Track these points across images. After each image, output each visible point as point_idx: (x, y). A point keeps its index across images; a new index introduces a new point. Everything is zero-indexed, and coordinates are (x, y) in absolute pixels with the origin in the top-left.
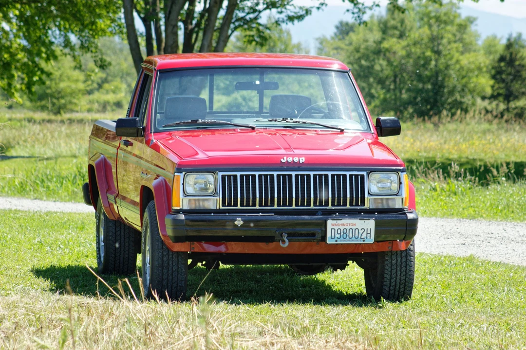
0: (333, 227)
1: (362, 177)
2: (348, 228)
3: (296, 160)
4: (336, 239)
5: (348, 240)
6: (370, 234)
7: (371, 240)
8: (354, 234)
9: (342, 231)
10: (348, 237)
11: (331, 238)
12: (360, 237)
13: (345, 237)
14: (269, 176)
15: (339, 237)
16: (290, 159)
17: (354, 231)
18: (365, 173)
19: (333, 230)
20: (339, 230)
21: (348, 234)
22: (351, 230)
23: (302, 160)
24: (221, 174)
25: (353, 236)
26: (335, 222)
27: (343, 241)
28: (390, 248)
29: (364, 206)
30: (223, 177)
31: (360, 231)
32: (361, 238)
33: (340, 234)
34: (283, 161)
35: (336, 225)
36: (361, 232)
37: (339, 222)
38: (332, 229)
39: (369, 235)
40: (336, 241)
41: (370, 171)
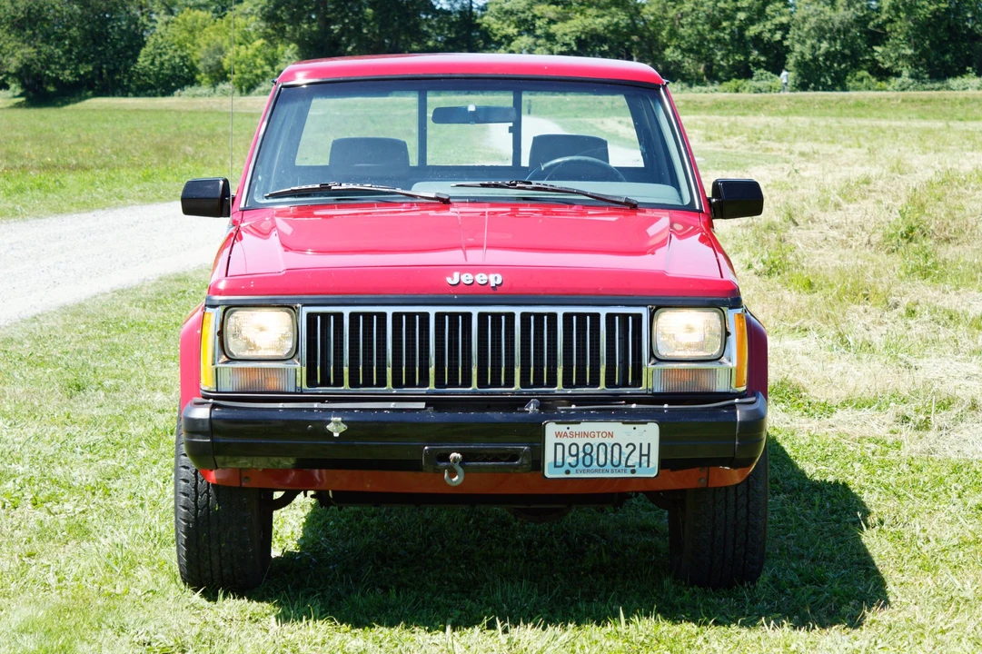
0: (559, 440)
1: (638, 318)
2: (595, 441)
3: (481, 278)
4: (567, 467)
5: (596, 471)
6: (648, 455)
7: (651, 469)
8: (609, 457)
9: (581, 449)
10: (595, 463)
11: (556, 466)
12: (623, 462)
13: (588, 463)
14: (417, 317)
15: (574, 464)
16: (467, 278)
17: (609, 449)
18: (644, 311)
19: (560, 448)
20: (574, 448)
21: (595, 457)
22: (602, 447)
23: (496, 278)
24: (306, 310)
25: (609, 462)
26: (563, 428)
27: (584, 471)
28: (703, 481)
29: (640, 385)
30: (311, 318)
31: (624, 449)
32: (626, 466)
33: (577, 455)
34: (449, 280)
35: (565, 435)
36: (626, 451)
37: (574, 428)
38: (556, 444)
39: (645, 458)
40: (568, 472)
41: (658, 306)
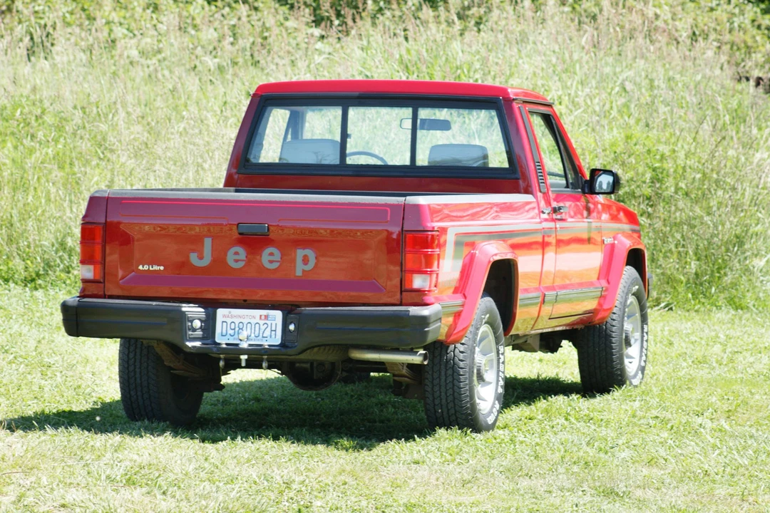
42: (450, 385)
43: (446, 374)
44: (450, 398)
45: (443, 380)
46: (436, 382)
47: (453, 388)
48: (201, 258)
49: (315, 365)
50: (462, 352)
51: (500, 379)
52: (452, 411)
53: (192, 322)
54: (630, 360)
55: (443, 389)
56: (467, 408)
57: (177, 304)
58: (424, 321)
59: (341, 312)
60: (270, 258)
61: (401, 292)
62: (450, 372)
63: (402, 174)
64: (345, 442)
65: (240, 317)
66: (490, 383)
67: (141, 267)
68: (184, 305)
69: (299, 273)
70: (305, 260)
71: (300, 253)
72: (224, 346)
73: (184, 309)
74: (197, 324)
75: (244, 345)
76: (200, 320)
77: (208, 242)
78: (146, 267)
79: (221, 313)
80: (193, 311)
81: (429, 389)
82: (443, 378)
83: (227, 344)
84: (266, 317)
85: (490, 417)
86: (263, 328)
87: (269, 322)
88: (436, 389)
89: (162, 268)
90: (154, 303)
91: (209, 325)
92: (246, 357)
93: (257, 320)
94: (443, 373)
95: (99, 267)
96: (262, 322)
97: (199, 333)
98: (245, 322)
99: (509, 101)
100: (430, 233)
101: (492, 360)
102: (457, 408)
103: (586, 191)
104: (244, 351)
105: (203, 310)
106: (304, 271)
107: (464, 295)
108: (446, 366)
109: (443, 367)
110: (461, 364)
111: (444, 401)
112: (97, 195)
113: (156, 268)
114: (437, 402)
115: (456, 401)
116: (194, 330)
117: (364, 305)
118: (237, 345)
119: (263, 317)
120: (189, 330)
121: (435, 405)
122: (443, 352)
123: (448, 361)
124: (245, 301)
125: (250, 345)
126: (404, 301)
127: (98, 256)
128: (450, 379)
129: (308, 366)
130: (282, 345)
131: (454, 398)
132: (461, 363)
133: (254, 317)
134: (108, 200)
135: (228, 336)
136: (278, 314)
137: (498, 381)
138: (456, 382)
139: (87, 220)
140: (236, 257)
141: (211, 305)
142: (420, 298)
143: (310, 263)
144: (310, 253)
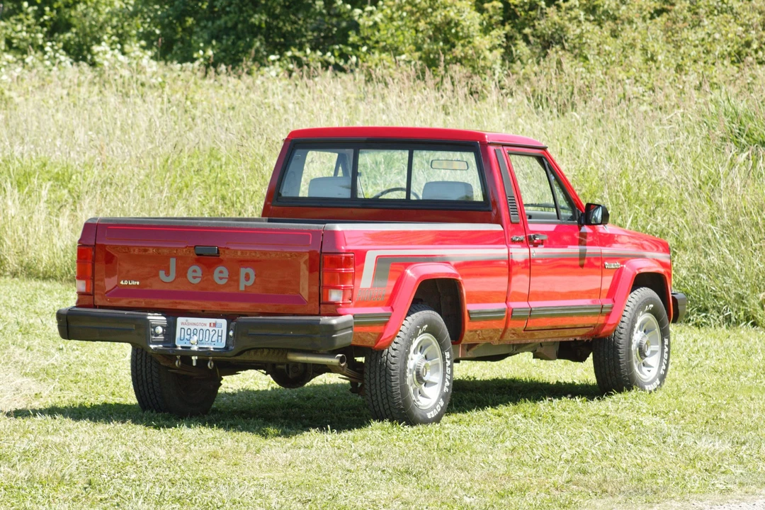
42: (383, 384)
43: (380, 375)
44: (384, 395)
45: (378, 380)
46: (372, 381)
47: (386, 387)
48: (167, 274)
49: (290, 367)
50: (394, 357)
51: (447, 380)
52: (387, 406)
53: (154, 328)
54: (649, 369)
55: (378, 387)
56: (399, 404)
57: (144, 313)
58: (332, 329)
59: (269, 321)
60: (220, 275)
61: (320, 304)
62: (383, 373)
63: (399, 207)
64: (271, 430)
65: (195, 324)
66: (435, 384)
67: (122, 283)
68: (149, 314)
69: (242, 288)
70: (247, 277)
71: (243, 271)
72: (180, 349)
73: (149, 318)
74: (160, 330)
75: (195, 348)
76: (162, 326)
77: (173, 262)
78: (126, 283)
79: (180, 320)
80: (157, 319)
81: (368, 388)
82: (378, 378)
83: (182, 347)
84: (215, 325)
85: (432, 413)
86: (212, 333)
87: (217, 329)
88: (373, 387)
89: (138, 283)
90: (126, 312)
91: (170, 330)
92: (196, 358)
93: (208, 327)
94: (378, 374)
95: (90, 282)
96: (211, 329)
97: (161, 337)
98: (199, 328)
99: (485, 145)
100: (343, 255)
101: (438, 364)
102: (391, 404)
103: (583, 222)
104: (195, 353)
105: (165, 318)
106: (246, 286)
107: (392, 308)
108: (380, 368)
109: (378, 369)
110: (393, 367)
111: (379, 398)
112: (90, 222)
113: (134, 283)
114: (374, 398)
115: (389, 398)
116: (157, 335)
117: (294, 315)
118: (189, 347)
119: (212, 325)
120: (152, 334)
121: (373, 401)
122: (379, 356)
123: (382, 364)
124: (203, 311)
125: (200, 348)
126: (321, 313)
127: (90, 274)
128: (383, 379)
129: (284, 367)
130: (226, 348)
131: (387, 396)
132: (392, 365)
133: (205, 325)
134: (97, 226)
135: (185, 341)
136: (223, 322)
137: (444, 382)
138: (388, 381)
139: (83, 242)
140: (195, 275)
141: (172, 314)
142: (334, 310)
143: (250, 280)
144: (251, 272)
